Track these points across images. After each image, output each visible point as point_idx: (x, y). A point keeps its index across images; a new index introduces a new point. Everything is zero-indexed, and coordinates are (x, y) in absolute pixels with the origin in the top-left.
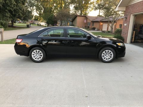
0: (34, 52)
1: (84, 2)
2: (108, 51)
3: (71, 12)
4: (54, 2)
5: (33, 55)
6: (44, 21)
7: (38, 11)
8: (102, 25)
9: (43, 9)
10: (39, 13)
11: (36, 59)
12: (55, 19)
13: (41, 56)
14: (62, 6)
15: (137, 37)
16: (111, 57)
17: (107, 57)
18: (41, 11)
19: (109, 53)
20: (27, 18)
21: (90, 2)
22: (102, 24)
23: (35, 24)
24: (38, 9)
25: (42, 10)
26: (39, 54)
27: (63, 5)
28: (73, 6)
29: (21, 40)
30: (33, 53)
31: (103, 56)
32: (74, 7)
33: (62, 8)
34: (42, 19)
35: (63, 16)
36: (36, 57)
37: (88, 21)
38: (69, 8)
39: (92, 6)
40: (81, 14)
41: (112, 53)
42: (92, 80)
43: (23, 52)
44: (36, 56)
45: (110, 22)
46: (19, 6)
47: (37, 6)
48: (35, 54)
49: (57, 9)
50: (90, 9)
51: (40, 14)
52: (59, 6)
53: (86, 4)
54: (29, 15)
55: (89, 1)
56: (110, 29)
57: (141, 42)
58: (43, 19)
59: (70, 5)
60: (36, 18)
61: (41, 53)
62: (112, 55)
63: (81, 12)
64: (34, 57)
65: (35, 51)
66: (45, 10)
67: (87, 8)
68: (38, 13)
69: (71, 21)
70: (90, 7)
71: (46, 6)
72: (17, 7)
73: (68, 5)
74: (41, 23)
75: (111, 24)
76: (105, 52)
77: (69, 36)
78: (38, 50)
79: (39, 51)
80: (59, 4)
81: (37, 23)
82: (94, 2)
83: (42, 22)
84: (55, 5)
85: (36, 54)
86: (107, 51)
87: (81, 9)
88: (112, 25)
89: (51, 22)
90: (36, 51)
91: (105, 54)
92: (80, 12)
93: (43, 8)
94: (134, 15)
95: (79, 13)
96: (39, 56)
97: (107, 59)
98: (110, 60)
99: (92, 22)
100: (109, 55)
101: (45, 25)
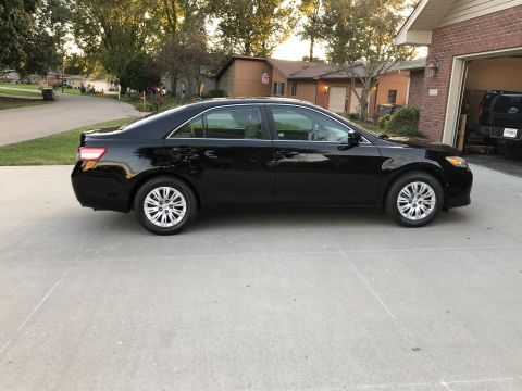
0: (152, 196)
1: (255, 8)
2: (419, 186)
3: (210, 44)
4: (145, 5)
5: (149, 206)
6: (107, 76)
7: (81, 40)
8: (327, 94)
9: (102, 30)
10: (85, 44)
11: (159, 220)
12: (155, 71)
13: (181, 208)
14: (175, 20)
15: (473, 135)
16: (428, 206)
17: (415, 206)
18: (92, 39)
19: (421, 192)
20: (45, 65)
21: (276, 10)
22: (326, 88)
23: (70, 87)
24: (83, 29)
25: (98, 33)
26: (171, 203)
27: (181, 19)
28: (217, 21)
29: (102, 151)
30: (148, 199)
31: (402, 204)
32: (222, 25)
33: (174, 27)
34: (98, 68)
35: (181, 58)
36: (159, 214)
37: (276, 78)
38: (202, 29)
39: (285, 24)
40: (248, 51)
41: (431, 192)
42: (398, 289)
43: (109, 195)
44: (160, 209)
45: (358, 81)
46: (12, 17)
47: (78, 20)
48: (157, 203)
49: (157, 32)
50: (278, 33)
51: (90, 50)
52: (163, 20)
53: (265, 16)
54: (50, 53)
55: (275, 6)
56: (355, 108)
57: (484, 154)
58: (101, 67)
59: (206, 20)
60: (77, 65)
61: (179, 199)
62: (430, 198)
63: (247, 45)
64: (152, 214)
65: (156, 191)
66: (108, 34)
67: (267, 30)
68: (80, 47)
69: (212, 78)
70: (279, 26)
71: (115, 18)
72: (6, 19)
73: (197, 16)
74: (92, 84)
75: (359, 91)
76: (410, 189)
77: (282, 135)
78: (168, 189)
79: (171, 193)
80: (163, 14)
81: (77, 84)
82: (290, 10)
83: (98, 78)
84: (147, 16)
85: (161, 203)
86: (415, 184)
87: (248, 32)
88: (365, 92)
89: (137, 79)
90: (161, 192)
91: (409, 195)
92: (243, 44)
93: (102, 26)
94: (463, 59)
95: (239, 48)
96: (170, 210)
97: (414, 214)
98: (424, 216)
99: (289, 80)
100: (421, 199)
101: (111, 90)
